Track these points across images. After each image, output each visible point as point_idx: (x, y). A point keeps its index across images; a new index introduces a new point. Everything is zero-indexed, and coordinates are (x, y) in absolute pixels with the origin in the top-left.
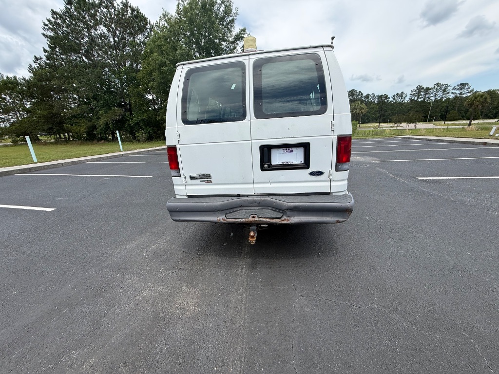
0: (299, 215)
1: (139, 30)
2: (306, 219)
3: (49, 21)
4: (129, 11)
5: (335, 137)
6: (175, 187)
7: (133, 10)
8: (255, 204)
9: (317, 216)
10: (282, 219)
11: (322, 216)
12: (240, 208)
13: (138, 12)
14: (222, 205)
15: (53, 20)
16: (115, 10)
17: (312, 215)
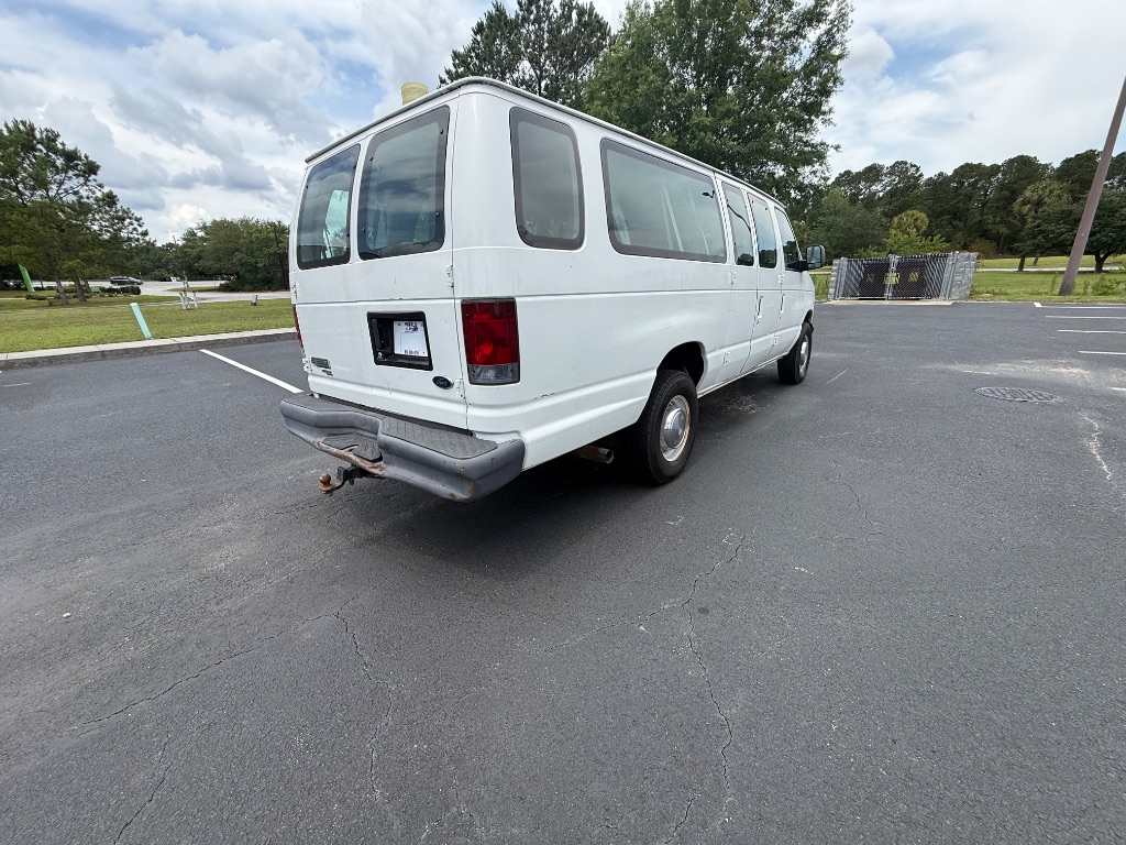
0: (400, 465)
1: (588, 53)
2: (414, 479)
3: (448, 72)
4: (574, 16)
5: (459, 302)
6: (310, 378)
7: (581, 12)
8: (368, 428)
9: (423, 474)
10: (375, 465)
11: (431, 477)
12: (353, 431)
13: (590, 15)
14: (318, 417)
15: (454, 70)
16: (550, 23)
17: (417, 471)
